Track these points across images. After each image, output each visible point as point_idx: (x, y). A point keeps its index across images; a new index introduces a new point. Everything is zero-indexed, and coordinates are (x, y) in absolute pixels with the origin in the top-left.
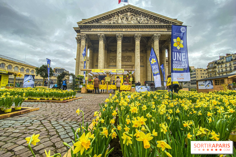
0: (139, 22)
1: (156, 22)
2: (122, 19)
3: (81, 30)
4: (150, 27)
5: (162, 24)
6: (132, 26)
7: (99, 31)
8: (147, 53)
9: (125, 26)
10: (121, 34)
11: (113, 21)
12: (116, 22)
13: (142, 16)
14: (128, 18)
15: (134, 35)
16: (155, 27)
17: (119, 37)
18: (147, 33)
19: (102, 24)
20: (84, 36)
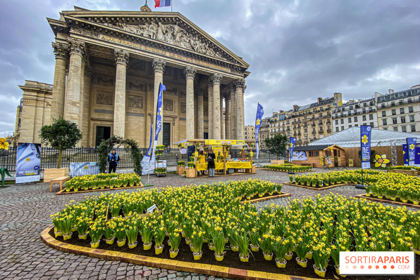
0: (193, 48)
1: (216, 55)
2: (164, 34)
3: (72, 31)
4: (209, 61)
5: (225, 60)
6: (183, 51)
7: (118, 43)
9: (171, 48)
10: (162, 61)
11: (147, 32)
12: (153, 36)
13: (197, 39)
14: (175, 34)
15: (185, 68)
16: (215, 63)
17: (159, 66)
18: (205, 69)
19: (125, 31)
20: (81, 45)
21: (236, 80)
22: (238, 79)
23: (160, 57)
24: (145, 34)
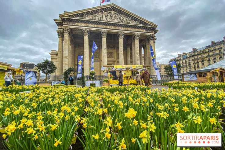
0: (122, 22)
1: (136, 23)
2: (106, 17)
3: (64, 23)
4: (131, 27)
5: (141, 25)
6: (116, 24)
7: (84, 26)
8: (126, 50)
9: (110, 23)
10: (105, 31)
11: (97, 17)
12: (101, 19)
13: (124, 16)
14: (112, 16)
15: (118, 33)
16: (135, 27)
17: (104, 34)
18: (130, 32)
19: (87, 19)
20: (68, 30)
21: (149, 36)
22: (150, 35)
23: (104, 29)
24: (97, 18)
